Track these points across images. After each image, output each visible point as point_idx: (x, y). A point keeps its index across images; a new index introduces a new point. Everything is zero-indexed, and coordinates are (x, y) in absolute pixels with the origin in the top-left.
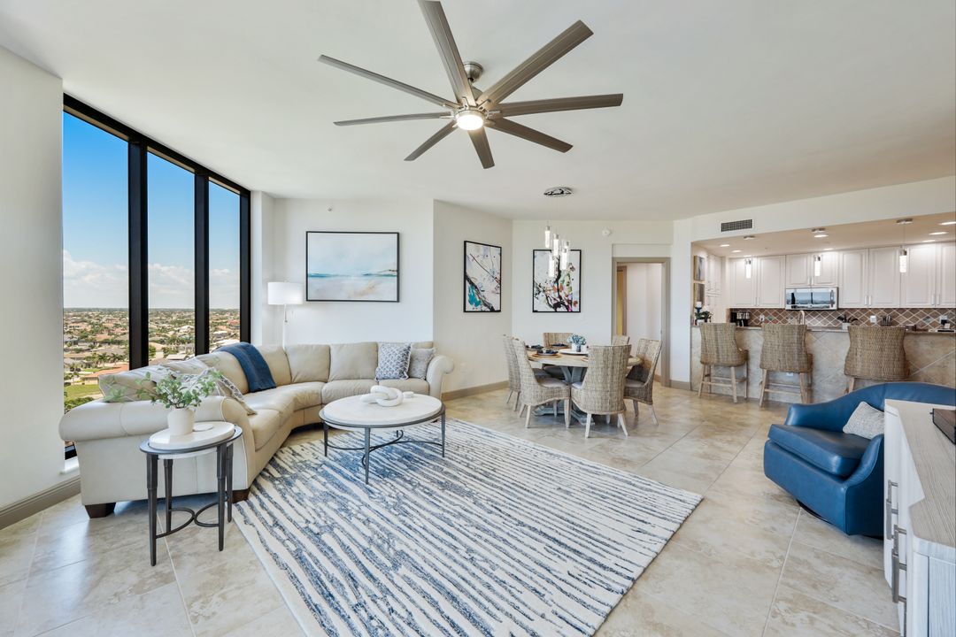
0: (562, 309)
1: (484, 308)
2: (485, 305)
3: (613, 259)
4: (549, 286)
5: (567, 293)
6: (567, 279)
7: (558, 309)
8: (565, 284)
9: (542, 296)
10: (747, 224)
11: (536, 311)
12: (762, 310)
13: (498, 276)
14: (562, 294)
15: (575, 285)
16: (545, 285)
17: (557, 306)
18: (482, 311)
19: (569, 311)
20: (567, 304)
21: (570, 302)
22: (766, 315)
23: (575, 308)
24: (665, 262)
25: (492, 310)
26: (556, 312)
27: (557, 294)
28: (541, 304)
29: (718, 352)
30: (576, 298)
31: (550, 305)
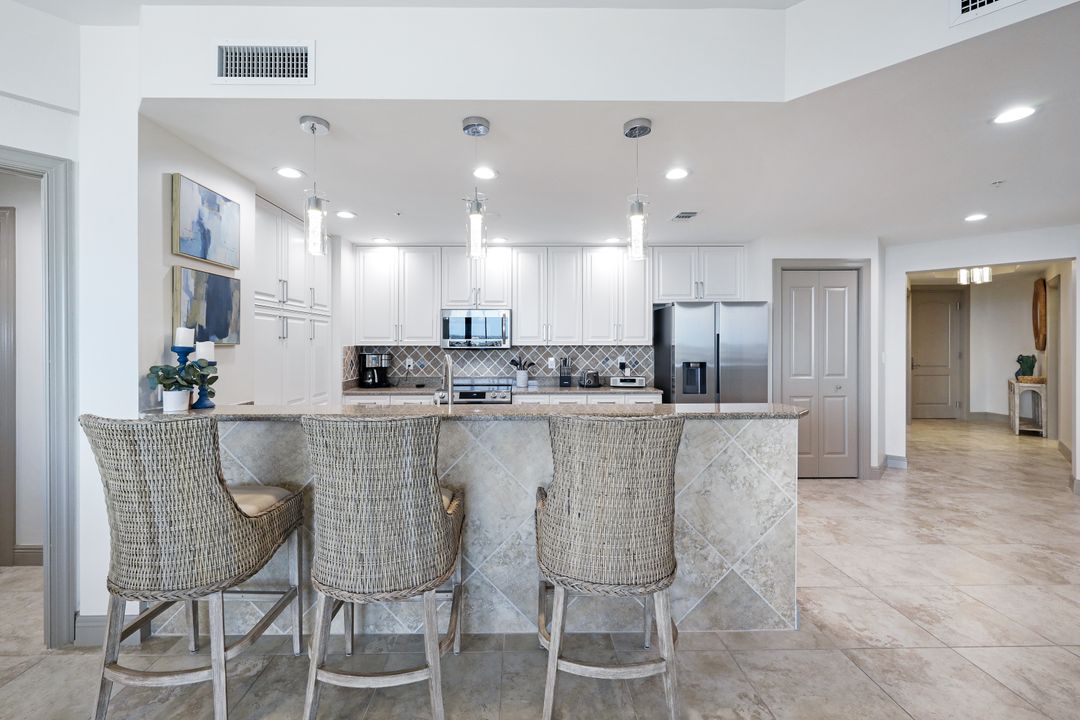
10: (294, 63)
12: (409, 349)
22: (416, 357)
29: (153, 540)
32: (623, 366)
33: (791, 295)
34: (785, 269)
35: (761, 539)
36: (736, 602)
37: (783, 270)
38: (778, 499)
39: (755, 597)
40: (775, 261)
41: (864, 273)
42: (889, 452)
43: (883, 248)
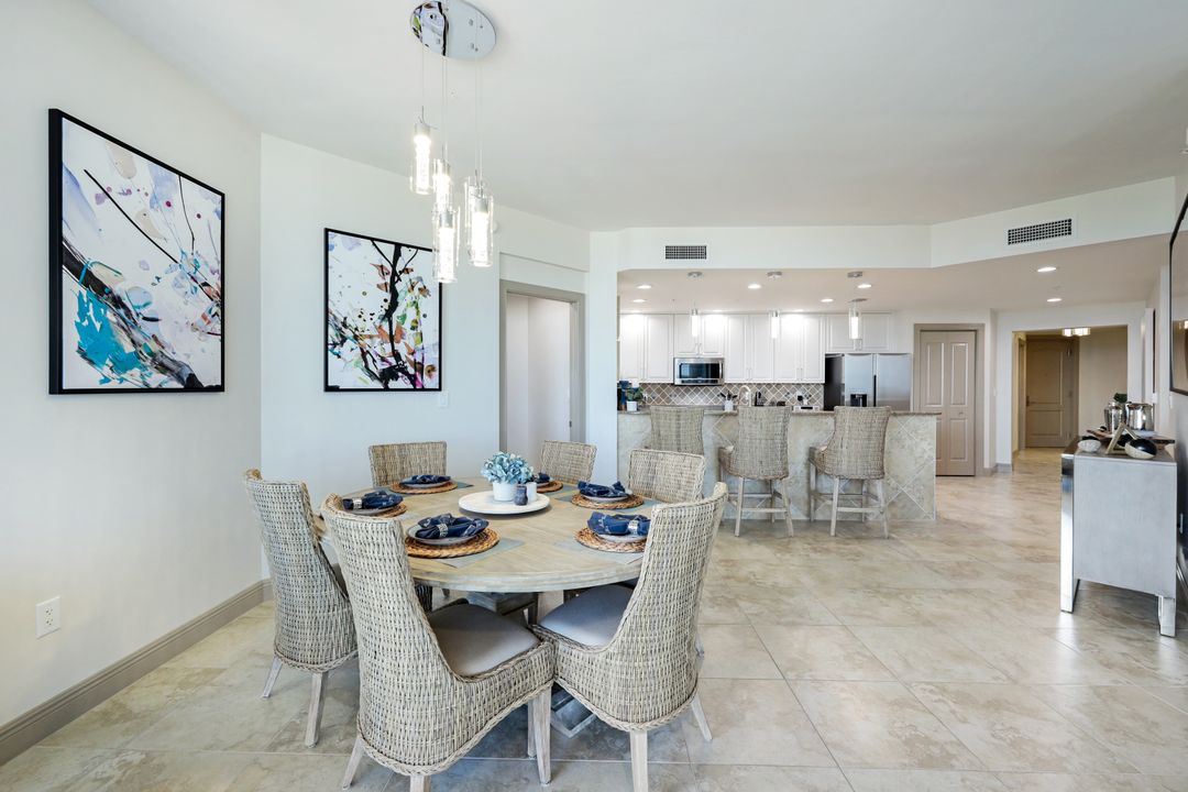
0: (402, 382)
1: (156, 379)
2: (163, 368)
3: (501, 281)
4: (369, 327)
5: (412, 346)
6: (411, 314)
7: (392, 384)
8: (407, 325)
9: (350, 351)
10: (698, 252)
11: (335, 389)
13: (214, 281)
14: (401, 348)
15: (429, 327)
16: (360, 323)
17: (388, 375)
18: (148, 390)
19: (416, 387)
20: (411, 371)
21: (419, 367)
22: (649, 391)
23: (430, 382)
24: (576, 300)
25: (192, 385)
26: (387, 389)
27: (388, 347)
28: (347, 369)
30: (431, 359)
31: (372, 374)
32: (800, 398)
33: (926, 349)
34: (923, 331)
35: (917, 476)
36: (904, 507)
37: (922, 331)
38: (926, 456)
39: (914, 504)
40: (915, 325)
41: (980, 332)
42: (999, 461)
43: (994, 315)
